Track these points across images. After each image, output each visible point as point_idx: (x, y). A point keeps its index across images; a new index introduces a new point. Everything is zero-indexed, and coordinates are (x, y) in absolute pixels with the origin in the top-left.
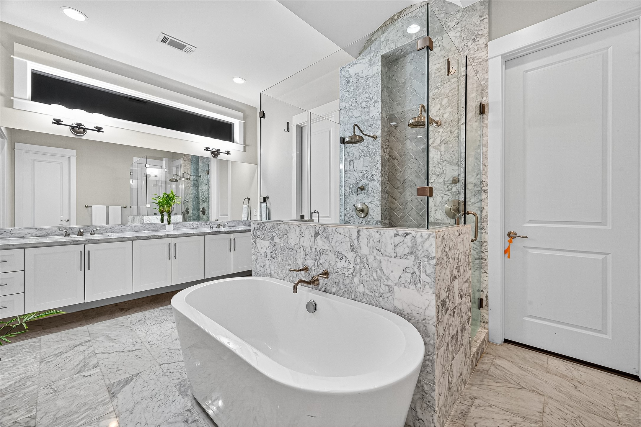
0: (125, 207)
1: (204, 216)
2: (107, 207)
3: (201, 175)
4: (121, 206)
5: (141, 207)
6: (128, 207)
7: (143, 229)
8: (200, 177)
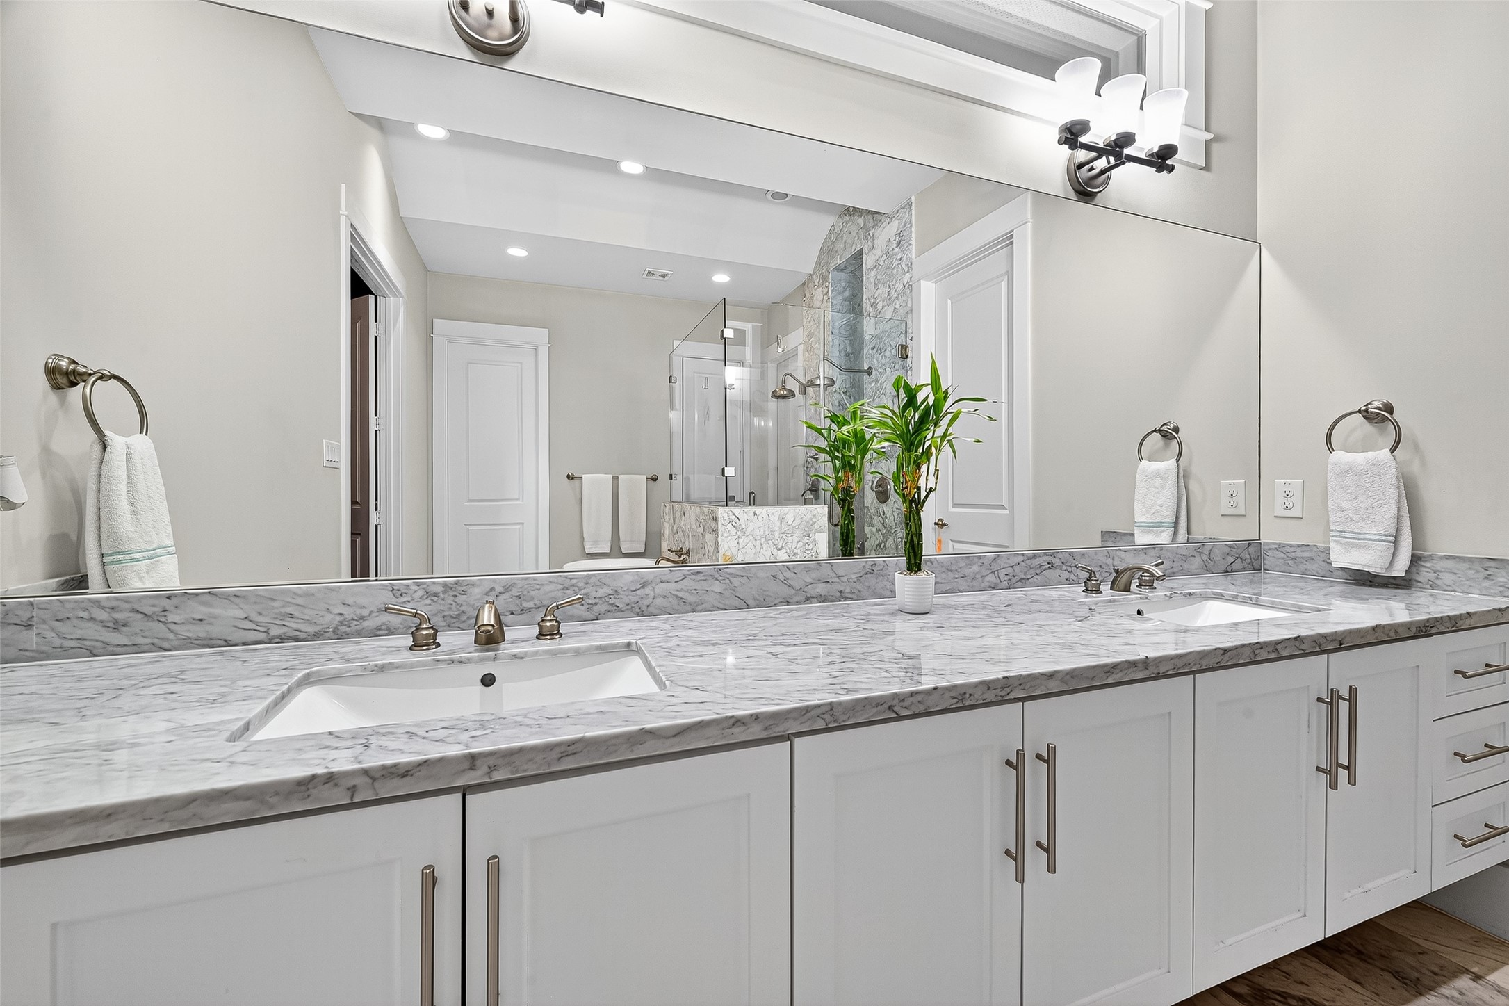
0: (655, 479)
1: (886, 508)
2: (615, 478)
3: (870, 368)
4: (645, 477)
5: (691, 477)
6: (664, 477)
7: (784, 591)
8: (870, 374)
